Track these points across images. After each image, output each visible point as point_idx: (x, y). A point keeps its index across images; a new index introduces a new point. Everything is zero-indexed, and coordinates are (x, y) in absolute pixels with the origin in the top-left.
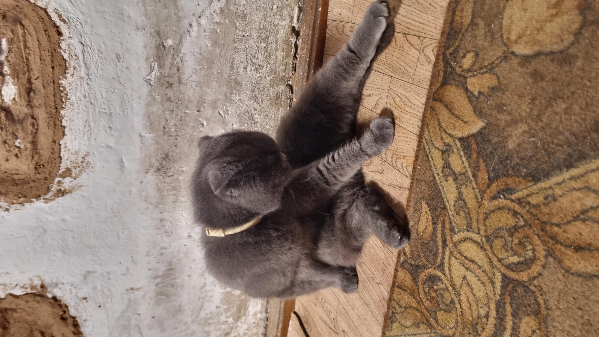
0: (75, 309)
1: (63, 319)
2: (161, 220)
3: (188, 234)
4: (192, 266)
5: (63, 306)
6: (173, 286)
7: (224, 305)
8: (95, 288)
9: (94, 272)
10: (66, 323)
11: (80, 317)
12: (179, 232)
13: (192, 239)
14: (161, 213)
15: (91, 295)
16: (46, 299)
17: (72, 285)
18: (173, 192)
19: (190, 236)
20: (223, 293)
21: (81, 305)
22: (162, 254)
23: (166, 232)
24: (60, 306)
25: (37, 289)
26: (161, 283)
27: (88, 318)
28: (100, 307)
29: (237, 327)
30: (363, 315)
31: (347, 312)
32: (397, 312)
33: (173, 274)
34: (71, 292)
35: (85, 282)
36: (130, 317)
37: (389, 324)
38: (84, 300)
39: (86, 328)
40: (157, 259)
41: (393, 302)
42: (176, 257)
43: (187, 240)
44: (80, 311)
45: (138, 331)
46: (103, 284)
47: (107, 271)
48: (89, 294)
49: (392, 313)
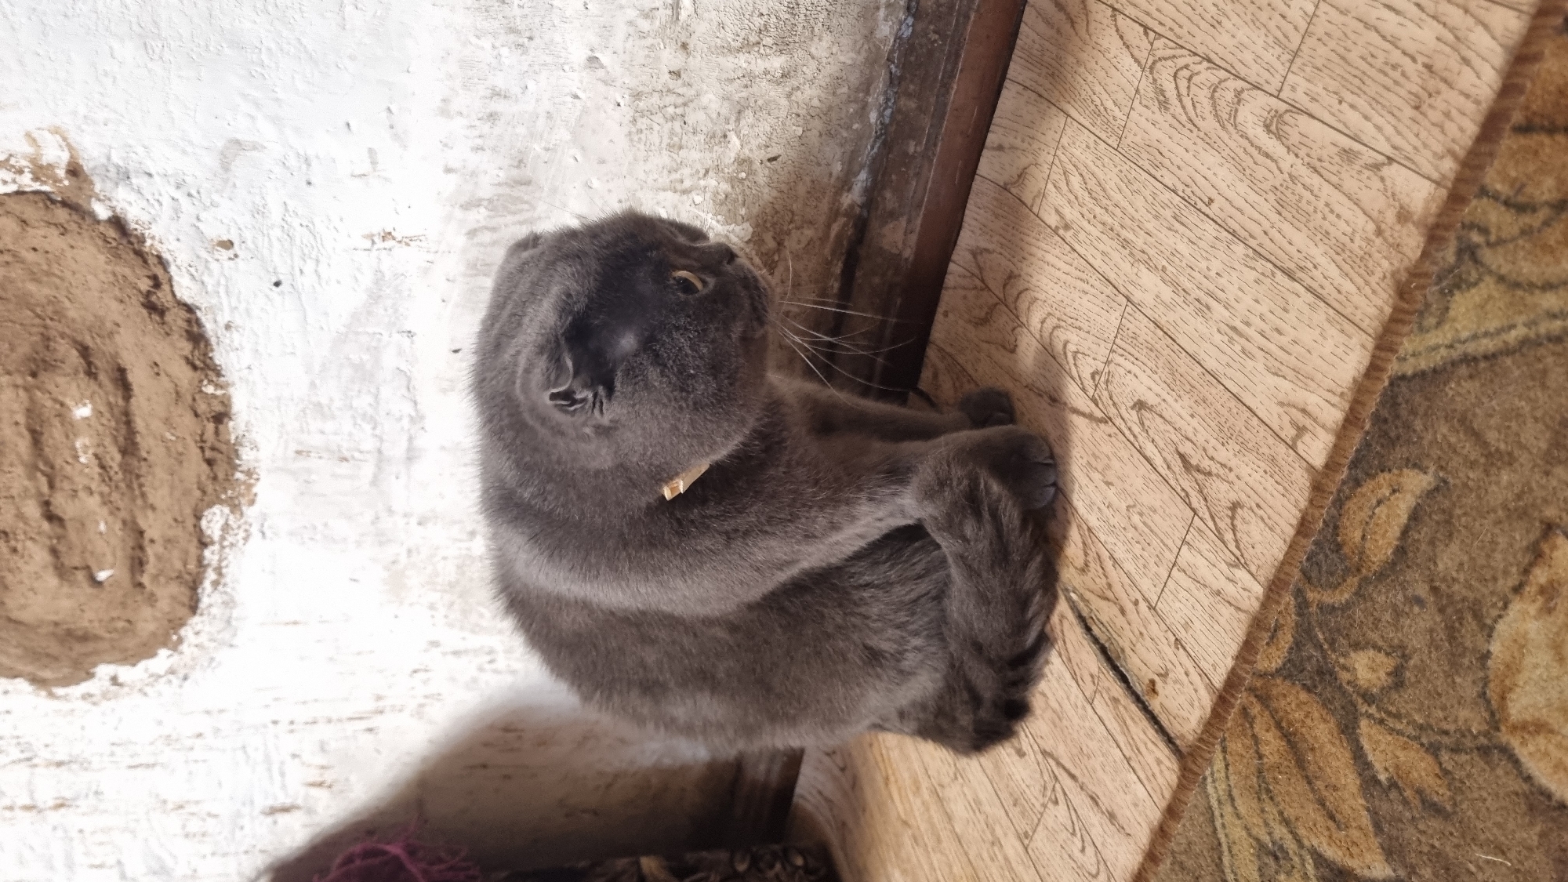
0: (193, 277)
1: (153, 308)
3: (590, 54)
4: (596, 184)
5: (152, 261)
8: (259, 212)
9: (254, 147)
10: (163, 323)
11: (211, 308)
12: (558, 38)
13: (601, 73)
15: (248, 235)
16: (88, 220)
17: (178, 187)
19: (593, 61)
21: (214, 265)
22: (492, 117)
23: (512, 30)
24: (140, 254)
25: (56, 180)
26: (486, 228)
27: (238, 321)
28: (277, 284)
30: (1262, 317)
31: (1172, 331)
32: (1493, 238)
33: (526, 202)
34: (177, 212)
35: (226, 181)
36: (379, 340)
37: (1427, 305)
38: (223, 251)
39: (232, 354)
40: (477, 133)
41: (1474, 202)
42: (541, 136)
43: (584, 74)
44: (210, 288)
45: (404, 391)
46: (288, 202)
47: (302, 153)
48: (240, 229)
49: (1460, 253)
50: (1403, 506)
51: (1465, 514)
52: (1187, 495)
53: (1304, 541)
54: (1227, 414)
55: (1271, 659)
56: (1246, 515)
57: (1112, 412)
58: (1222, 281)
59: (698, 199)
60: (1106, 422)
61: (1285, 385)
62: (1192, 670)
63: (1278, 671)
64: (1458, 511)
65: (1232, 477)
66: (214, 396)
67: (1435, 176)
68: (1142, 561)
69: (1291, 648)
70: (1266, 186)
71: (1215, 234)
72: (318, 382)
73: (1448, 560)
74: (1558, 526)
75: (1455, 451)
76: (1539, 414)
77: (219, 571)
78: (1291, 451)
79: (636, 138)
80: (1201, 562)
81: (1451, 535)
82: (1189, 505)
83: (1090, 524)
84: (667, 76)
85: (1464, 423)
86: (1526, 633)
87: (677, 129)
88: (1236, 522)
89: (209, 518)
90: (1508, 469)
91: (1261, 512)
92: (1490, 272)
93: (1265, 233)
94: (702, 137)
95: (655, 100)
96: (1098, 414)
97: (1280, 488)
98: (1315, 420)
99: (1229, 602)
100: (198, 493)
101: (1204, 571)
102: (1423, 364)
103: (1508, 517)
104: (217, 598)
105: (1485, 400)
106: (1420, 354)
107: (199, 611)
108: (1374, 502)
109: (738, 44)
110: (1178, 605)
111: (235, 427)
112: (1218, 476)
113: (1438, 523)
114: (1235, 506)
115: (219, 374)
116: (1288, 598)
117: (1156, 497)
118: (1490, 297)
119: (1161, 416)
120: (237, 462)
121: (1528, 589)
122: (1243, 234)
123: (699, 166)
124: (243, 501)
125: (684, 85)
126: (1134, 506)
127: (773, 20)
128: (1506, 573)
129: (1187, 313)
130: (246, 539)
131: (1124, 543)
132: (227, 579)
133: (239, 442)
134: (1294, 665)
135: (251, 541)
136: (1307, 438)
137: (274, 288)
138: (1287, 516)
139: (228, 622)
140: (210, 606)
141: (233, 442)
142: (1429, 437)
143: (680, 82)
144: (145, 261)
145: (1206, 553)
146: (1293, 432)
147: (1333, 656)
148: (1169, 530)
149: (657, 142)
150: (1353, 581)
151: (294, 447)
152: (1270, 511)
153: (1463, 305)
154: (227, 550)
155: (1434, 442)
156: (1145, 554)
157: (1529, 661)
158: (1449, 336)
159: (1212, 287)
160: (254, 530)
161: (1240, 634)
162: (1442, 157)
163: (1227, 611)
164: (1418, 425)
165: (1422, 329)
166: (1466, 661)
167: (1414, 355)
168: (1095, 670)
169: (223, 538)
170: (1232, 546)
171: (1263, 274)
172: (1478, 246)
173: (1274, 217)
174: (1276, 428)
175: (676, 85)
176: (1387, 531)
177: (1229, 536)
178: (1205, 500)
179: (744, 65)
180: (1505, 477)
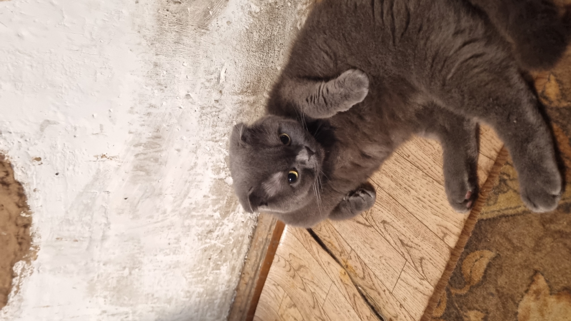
0: (23, 171)
1: (4, 184)
2: (156, 65)
3: (187, 93)
4: (185, 138)
5: (7, 165)
6: (156, 160)
7: (213, 195)
8: (53, 147)
9: (55, 123)
10: (8, 189)
11: (28, 184)
12: (176, 87)
13: (190, 100)
14: (157, 55)
15: (47, 155)
17: (22, 137)
18: (176, 28)
19: (188, 96)
20: (215, 179)
21: (33, 168)
22: (149, 114)
23: (160, 84)
24: (2, 163)
26: (142, 153)
27: (39, 188)
28: (57, 174)
29: (223, 224)
30: (429, 196)
31: (396, 198)
32: (511, 177)
33: (159, 144)
34: (20, 147)
35: (41, 135)
36: (96, 195)
37: (490, 197)
38: (37, 161)
39: (35, 201)
40: (142, 119)
41: (504, 166)
42: (167, 121)
43: (184, 100)
44: (29, 176)
45: (103, 214)
46: (66, 143)
47: (73, 125)
48: (45, 153)
49: (500, 181)
50: (485, 262)
51: (507, 266)
52: (403, 254)
53: (448, 272)
54: (417, 227)
55: (439, 312)
56: (426, 262)
57: (373, 223)
58: (414, 183)
59: (221, 144)
60: (371, 227)
61: (439, 219)
62: (407, 315)
63: (441, 317)
64: (504, 265)
65: (420, 248)
66: (25, 217)
67: (489, 156)
68: (386, 276)
69: (446, 309)
70: (429, 153)
71: (411, 167)
72: (69, 211)
73: (502, 281)
74: (539, 272)
75: (502, 245)
76: (531, 235)
77: (18, 287)
78: (442, 241)
79: (201, 123)
80: (409, 277)
81: (502, 272)
82: (404, 258)
83: (365, 262)
84: (214, 102)
85: (505, 236)
86: (530, 306)
87: (216, 120)
88: (422, 264)
89: (17, 265)
90: (521, 252)
91: (431, 261)
92: (511, 188)
93: (429, 168)
94: (224, 123)
95: (209, 109)
96: (367, 224)
97: (438, 253)
98: (450, 231)
99: (421, 292)
100: (13, 256)
101: (410, 280)
102: (490, 216)
103: (522, 268)
104: (16, 298)
105: (511, 229)
106: (488, 213)
107: (7, 304)
108: (474, 260)
109: (239, 92)
110: (401, 292)
111: (32, 229)
112: (415, 248)
113: (497, 268)
114: (422, 259)
115: (28, 209)
116: (444, 292)
117: (391, 254)
118: (512, 196)
119: (392, 226)
120: (32, 243)
121: (530, 291)
122: (421, 168)
123: (222, 132)
124: (32, 258)
125: (219, 105)
126: (383, 257)
127: (252, 84)
128: (522, 286)
129: (401, 192)
130: (31, 274)
131: (379, 270)
132: (21, 290)
133: (33, 235)
134: (447, 315)
135: (33, 275)
136: (448, 237)
137: (56, 176)
138: (442, 263)
139: (19, 307)
140: (13, 301)
141: (30, 235)
142: (493, 239)
143: (218, 104)
144: (4, 166)
145: (411, 275)
146: (443, 235)
147: (462, 312)
148: (397, 266)
149: (208, 124)
150: (468, 287)
151: (56, 236)
152: (435, 261)
153: (502, 198)
154: (23, 278)
155: (495, 241)
156: (387, 274)
157: (532, 315)
158: (498, 207)
159: (410, 184)
160: (35, 270)
161: (426, 303)
162: (491, 151)
163: (420, 295)
164: (489, 236)
165: (488, 205)
166: (510, 315)
167: (486, 213)
168: (369, 314)
169: (21, 274)
170: (421, 272)
171: (429, 181)
172: (506, 180)
173: (433, 163)
174: (436, 233)
175: (217, 105)
176: (479, 270)
177: (420, 269)
178: (410, 256)
179: (241, 99)
180: (520, 254)
